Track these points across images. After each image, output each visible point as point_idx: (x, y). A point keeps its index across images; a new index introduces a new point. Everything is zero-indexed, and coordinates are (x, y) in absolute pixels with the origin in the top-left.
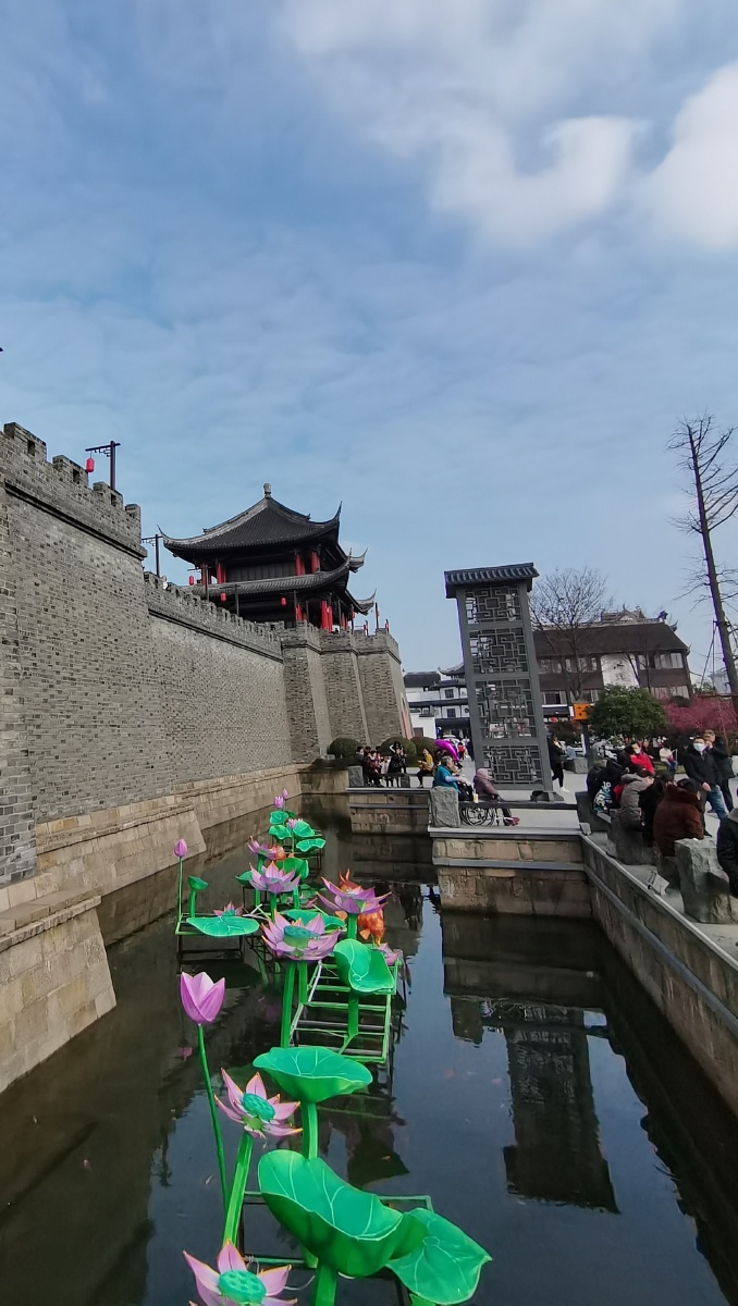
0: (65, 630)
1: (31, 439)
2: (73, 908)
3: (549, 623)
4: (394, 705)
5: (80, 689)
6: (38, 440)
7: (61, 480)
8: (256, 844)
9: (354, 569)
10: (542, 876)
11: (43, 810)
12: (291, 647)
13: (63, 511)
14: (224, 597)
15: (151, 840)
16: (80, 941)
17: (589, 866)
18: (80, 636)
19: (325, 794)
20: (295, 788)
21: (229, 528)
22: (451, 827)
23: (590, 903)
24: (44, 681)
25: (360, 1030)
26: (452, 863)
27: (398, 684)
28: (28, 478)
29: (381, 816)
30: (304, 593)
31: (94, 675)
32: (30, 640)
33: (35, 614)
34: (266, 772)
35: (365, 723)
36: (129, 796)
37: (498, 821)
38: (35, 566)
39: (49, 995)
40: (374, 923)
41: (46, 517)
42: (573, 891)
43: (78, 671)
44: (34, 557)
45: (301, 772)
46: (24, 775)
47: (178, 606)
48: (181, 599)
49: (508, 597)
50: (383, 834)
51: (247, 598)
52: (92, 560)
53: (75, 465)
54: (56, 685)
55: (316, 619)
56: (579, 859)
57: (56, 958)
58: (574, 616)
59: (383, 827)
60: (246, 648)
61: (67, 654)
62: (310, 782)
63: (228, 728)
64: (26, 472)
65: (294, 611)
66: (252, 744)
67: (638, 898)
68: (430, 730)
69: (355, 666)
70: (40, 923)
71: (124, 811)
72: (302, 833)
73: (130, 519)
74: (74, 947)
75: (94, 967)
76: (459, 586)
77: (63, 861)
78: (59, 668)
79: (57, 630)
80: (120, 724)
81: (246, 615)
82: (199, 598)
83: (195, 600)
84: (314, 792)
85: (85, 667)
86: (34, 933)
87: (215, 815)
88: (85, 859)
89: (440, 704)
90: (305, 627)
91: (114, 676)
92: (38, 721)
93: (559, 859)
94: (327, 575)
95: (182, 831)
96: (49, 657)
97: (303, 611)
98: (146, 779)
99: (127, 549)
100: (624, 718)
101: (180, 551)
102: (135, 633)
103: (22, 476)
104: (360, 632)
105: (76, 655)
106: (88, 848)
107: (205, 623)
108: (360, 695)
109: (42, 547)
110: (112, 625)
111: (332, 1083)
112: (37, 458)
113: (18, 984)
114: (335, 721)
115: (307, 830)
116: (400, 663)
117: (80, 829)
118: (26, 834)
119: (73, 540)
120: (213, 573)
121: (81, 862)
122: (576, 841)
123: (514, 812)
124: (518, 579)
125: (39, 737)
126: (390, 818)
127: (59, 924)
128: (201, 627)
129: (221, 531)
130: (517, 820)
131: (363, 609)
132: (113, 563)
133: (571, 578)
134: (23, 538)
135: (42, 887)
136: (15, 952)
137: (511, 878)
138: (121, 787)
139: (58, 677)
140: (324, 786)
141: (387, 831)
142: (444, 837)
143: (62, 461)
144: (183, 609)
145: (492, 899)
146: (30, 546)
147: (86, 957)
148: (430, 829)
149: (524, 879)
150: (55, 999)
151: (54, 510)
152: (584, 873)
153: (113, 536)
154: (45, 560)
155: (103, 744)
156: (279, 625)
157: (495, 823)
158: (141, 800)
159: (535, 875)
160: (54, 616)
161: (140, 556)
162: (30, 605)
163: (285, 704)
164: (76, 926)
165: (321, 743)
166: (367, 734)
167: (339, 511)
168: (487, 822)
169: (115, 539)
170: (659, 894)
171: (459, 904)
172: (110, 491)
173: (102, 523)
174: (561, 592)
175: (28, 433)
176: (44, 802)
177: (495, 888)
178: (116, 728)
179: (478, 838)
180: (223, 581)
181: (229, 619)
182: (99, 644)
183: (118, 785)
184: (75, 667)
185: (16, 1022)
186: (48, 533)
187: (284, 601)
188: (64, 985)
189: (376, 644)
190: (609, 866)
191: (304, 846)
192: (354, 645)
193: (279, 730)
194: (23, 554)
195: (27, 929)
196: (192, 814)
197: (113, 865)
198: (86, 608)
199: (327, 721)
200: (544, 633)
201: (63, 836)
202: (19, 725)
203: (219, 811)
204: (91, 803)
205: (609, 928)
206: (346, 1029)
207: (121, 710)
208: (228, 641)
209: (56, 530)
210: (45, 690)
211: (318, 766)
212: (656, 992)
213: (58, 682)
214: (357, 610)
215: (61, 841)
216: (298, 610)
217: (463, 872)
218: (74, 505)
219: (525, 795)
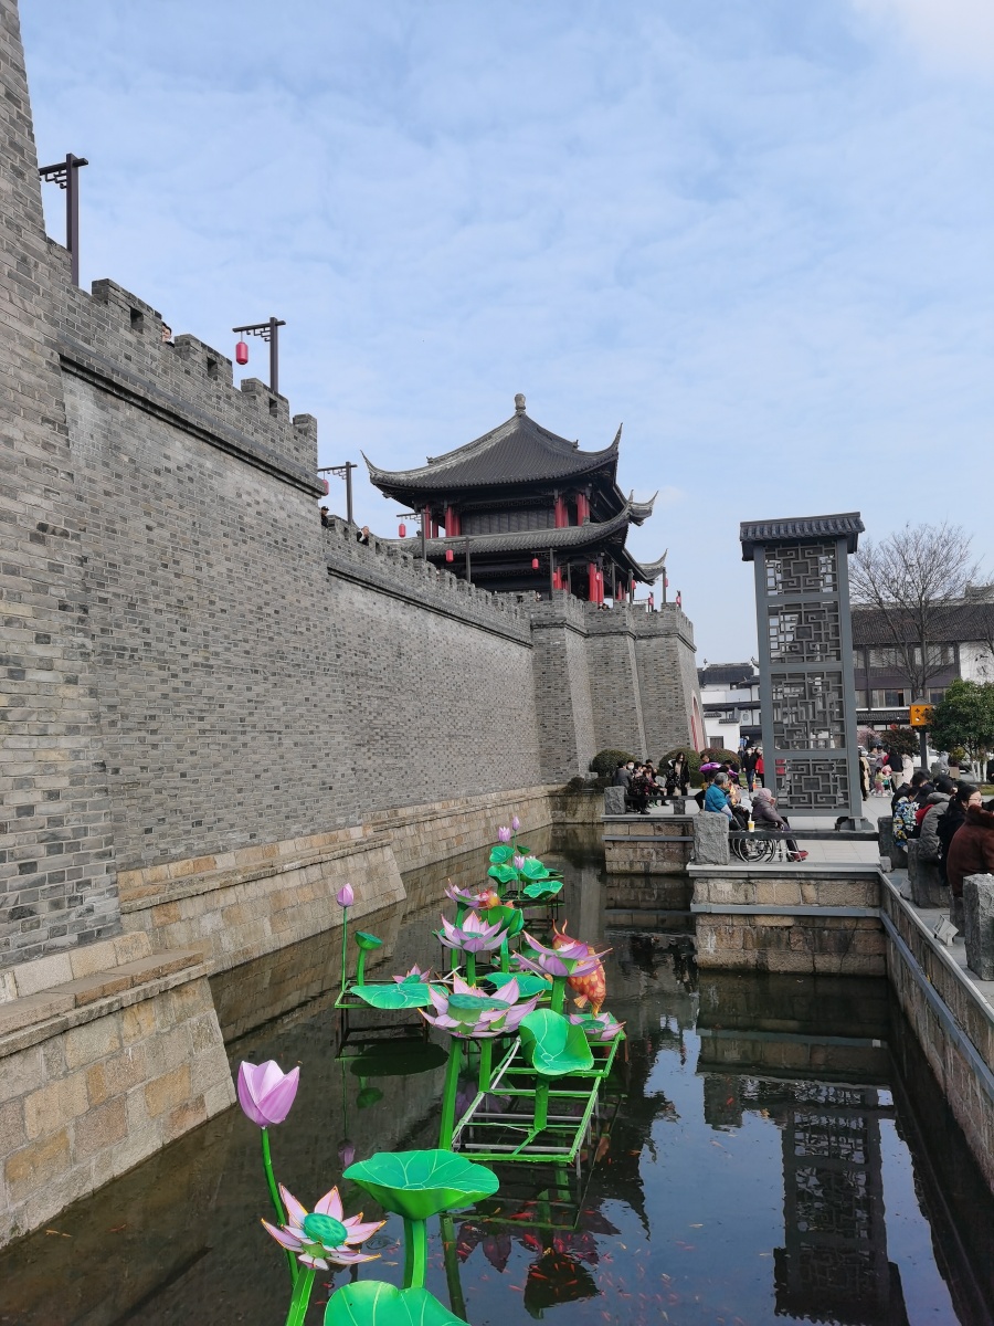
0: (195, 595)
1: (138, 308)
2: (171, 977)
3: (893, 599)
4: (681, 707)
5: (219, 680)
6: (149, 308)
7: (187, 372)
8: (456, 889)
9: (637, 520)
10: (828, 923)
11: (161, 846)
12: (545, 626)
13: (192, 419)
14: (450, 557)
15: (325, 885)
16: (180, 1020)
17: (886, 911)
18: (220, 604)
19: (583, 824)
20: (543, 817)
21: (463, 458)
22: (716, 863)
23: (885, 956)
24: (160, 668)
25: (549, 1122)
26: (715, 909)
27: (689, 680)
28: (133, 369)
29: (646, 851)
30: (565, 552)
31: (241, 661)
32: (138, 609)
33: (147, 571)
34: (503, 794)
35: (641, 731)
36: (295, 828)
37: (780, 856)
38: (146, 500)
39: (129, 1092)
40: (593, 988)
41: (163, 429)
42: (864, 943)
43: (217, 654)
44: (145, 487)
45: (552, 795)
46: (97, 797)
47: (378, 566)
48: (382, 557)
49: (822, 559)
50: (646, 875)
51: (481, 558)
52: (239, 496)
53: (210, 350)
54: (181, 674)
55: (581, 589)
56: (876, 902)
57: (142, 1043)
58: (924, 589)
59: (647, 865)
60: (480, 627)
61: (199, 630)
62: (564, 808)
63: (450, 736)
64: (128, 358)
65: (548, 577)
66: (485, 758)
67: (926, 949)
68: (733, 742)
69: (632, 653)
70: (114, 999)
71: (286, 848)
72: (534, 873)
73: (301, 436)
74: (172, 1029)
75: (204, 1052)
76: (761, 542)
77: (191, 915)
78: (184, 650)
79: (182, 595)
80: (283, 729)
81: (480, 581)
82: (410, 556)
83: (405, 558)
84: (568, 820)
85: (228, 649)
86: (104, 1012)
87: (426, 851)
88: (226, 913)
89: (751, 706)
90: (565, 600)
91: (273, 662)
92: (153, 725)
93: (851, 903)
94: (598, 529)
95: (371, 873)
96: (170, 634)
97: (564, 578)
98: (320, 805)
99: (293, 481)
100: (972, 724)
101: (392, 488)
102: (306, 602)
103: (122, 363)
104: (642, 607)
105: (212, 632)
106: (230, 897)
107: (418, 591)
108: (637, 693)
109: (157, 472)
110: (270, 589)
111: (438, 1195)
112: (147, 337)
113: (80, 1078)
114: (601, 727)
115: (540, 871)
116: (693, 649)
117: (218, 872)
118: (105, 878)
119: (209, 465)
120: (439, 520)
121: (219, 915)
122: (872, 879)
123: (801, 844)
124: (839, 535)
125: (155, 746)
126: (657, 853)
127: (146, 999)
128: (413, 596)
129: (453, 462)
130: (804, 853)
131: (647, 576)
132: (273, 500)
133: (925, 537)
134: (126, 459)
135: (125, 950)
136: (75, 1037)
137: (789, 927)
138: (282, 816)
139: (186, 663)
140: (582, 811)
141: (652, 869)
142: (707, 877)
143: (188, 343)
144: (386, 570)
145: (763, 955)
146: (137, 470)
147: (191, 1041)
148: (690, 867)
149: (806, 928)
150: (139, 1097)
151: (176, 417)
152: (878, 920)
153: (272, 462)
154: (161, 493)
155: (256, 757)
156: (531, 596)
157: (776, 858)
158: (313, 832)
159: (819, 923)
160: (177, 575)
161: (317, 491)
162: (139, 558)
163: (533, 703)
164: (175, 1001)
165: (580, 756)
166: (643, 745)
167: (618, 438)
168: (767, 856)
169: (275, 465)
170: (945, 944)
171: (720, 961)
172: (267, 393)
173: (256, 440)
174: (912, 557)
175: (130, 297)
176: (163, 836)
177: (768, 940)
178: (276, 736)
179: (749, 878)
180: (453, 534)
181: (455, 586)
182: (250, 617)
183: (278, 813)
184: (212, 649)
185: (77, 1126)
186: (168, 453)
187: (536, 563)
188: (154, 1078)
189: (661, 624)
190: (903, 912)
191: (533, 891)
192: (632, 625)
193: (523, 742)
194: (126, 483)
195: (93, 1006)
196: (388, 851)
197: (266, 919)
198: (230, 565)
199: (591, 728)
200: (884, 611)
201: (191, 882)
202: (91, 727)
203: (433, 847)
204: (237, 837)
205: (899, 987)
206: (531, 1121)
207: (283, 709)
208: (452, 616)
209: (181, 448)
210: (164, 681)
211: (575, 786)
212: (938, 1064)
213: (185, 670)
214: (638, 578)
215: (188, 889)
216: (555, 576)
217: (729, 921)
218: (211, 412)
219: (827, 822)
